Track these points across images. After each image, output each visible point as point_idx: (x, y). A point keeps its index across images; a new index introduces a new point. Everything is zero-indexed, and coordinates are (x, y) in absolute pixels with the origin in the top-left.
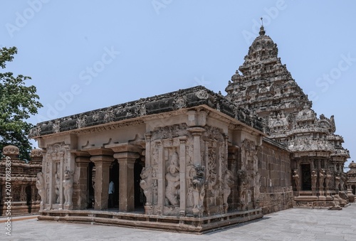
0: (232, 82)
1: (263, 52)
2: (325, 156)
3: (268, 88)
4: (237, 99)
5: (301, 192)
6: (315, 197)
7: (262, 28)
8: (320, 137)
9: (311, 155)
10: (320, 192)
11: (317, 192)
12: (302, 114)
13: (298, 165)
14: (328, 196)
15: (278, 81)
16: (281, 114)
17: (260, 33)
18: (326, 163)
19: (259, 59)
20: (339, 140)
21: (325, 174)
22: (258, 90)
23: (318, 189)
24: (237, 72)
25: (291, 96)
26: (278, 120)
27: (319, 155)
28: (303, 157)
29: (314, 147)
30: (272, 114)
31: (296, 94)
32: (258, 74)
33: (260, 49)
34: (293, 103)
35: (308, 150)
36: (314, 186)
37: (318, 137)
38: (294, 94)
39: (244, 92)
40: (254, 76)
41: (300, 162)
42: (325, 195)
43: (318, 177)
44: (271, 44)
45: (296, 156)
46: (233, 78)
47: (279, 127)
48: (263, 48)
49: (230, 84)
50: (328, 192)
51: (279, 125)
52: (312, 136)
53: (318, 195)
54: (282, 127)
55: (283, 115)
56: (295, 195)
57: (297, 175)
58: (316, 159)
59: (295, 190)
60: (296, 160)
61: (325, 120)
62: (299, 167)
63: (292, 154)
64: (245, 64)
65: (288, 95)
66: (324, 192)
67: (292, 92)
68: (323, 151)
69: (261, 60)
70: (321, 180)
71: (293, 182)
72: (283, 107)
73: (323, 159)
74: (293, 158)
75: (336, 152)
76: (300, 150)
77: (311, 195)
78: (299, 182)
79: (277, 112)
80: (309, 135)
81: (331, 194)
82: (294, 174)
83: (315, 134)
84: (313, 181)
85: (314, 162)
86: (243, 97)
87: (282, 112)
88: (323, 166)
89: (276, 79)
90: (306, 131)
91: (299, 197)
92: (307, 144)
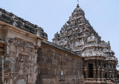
0: (63, 28)
1: (78, 14)
2: (101, 59)
3: (77, 28)
4: (64, 34)
5: (88, 79)
6: (95, 81)
7: (78, 5)
8: (99, 49)
9: (93, 58)
10: (98, 79)
11: (96, 79)
12: (90, 38)
13: (87, 64)
14: (103, 81)
15: (82, 25)
16: (81, 40)
17: (77, 7)
18: (102, 63)
19: (75, 17)
20: (112, 53)
21: (101, 69)
22: (72, 30)
23: (96, 77)
24: (66, 24)
25: (87, 31)
26: (80, 42)
27: (97, 59)
28: (89, 60)
29: (94, 54)
30: (78, 40)
31: (89, 30)
32: (74, 23)
33: (76, 13)
34: (87, 34)
35: (91, 56)
36: (94, 76)
37: (97, 49)
38: (88, 30)
39: (66, 31)
40: (72, 24)
41: (88, 62)
42: (101, 80)
43: (97, 71)
44: (81, 11)
45: (86, 59)
46: (64, 26)
47: (80, 46)
48: (77, 12)
49: (62, 29)
50: (103, 79)
51: (80, 45)
52: (94, 49)
53: (97, 80)
54: (82, 46)
55: (83, 40)
56: (85, 80)
57: (86, 69)
58: (96, 61)
59: (85, 77)
60: (86, 61)
61: (105, 43)
62: (87, 65)
63: (83, 58)
64: (69, 20)
65: (85, 31)
66: (100, 79)
67: (87, 29)
68: (100, 56)
69: (76, 17)
70: (98, 72)
71: (84, 73)
72: (82, 36)
73: (100, 61)
74: (84, 61)
75: (109, 58)
76: (87, 56)
77: (93, 80)
78: (87, 73)
79: (80, 39)
80: (92, 48)
81: (104, 80)
82: (84, 69)
83: (96, 48)
84: (94, 72)
85: (95, 62)
86: (66, 33)
87: (82, 39)
88: (100, 65)
89: (81, 24)
90: (91, 46)
91: (87, 81)
92: (91, 52)
